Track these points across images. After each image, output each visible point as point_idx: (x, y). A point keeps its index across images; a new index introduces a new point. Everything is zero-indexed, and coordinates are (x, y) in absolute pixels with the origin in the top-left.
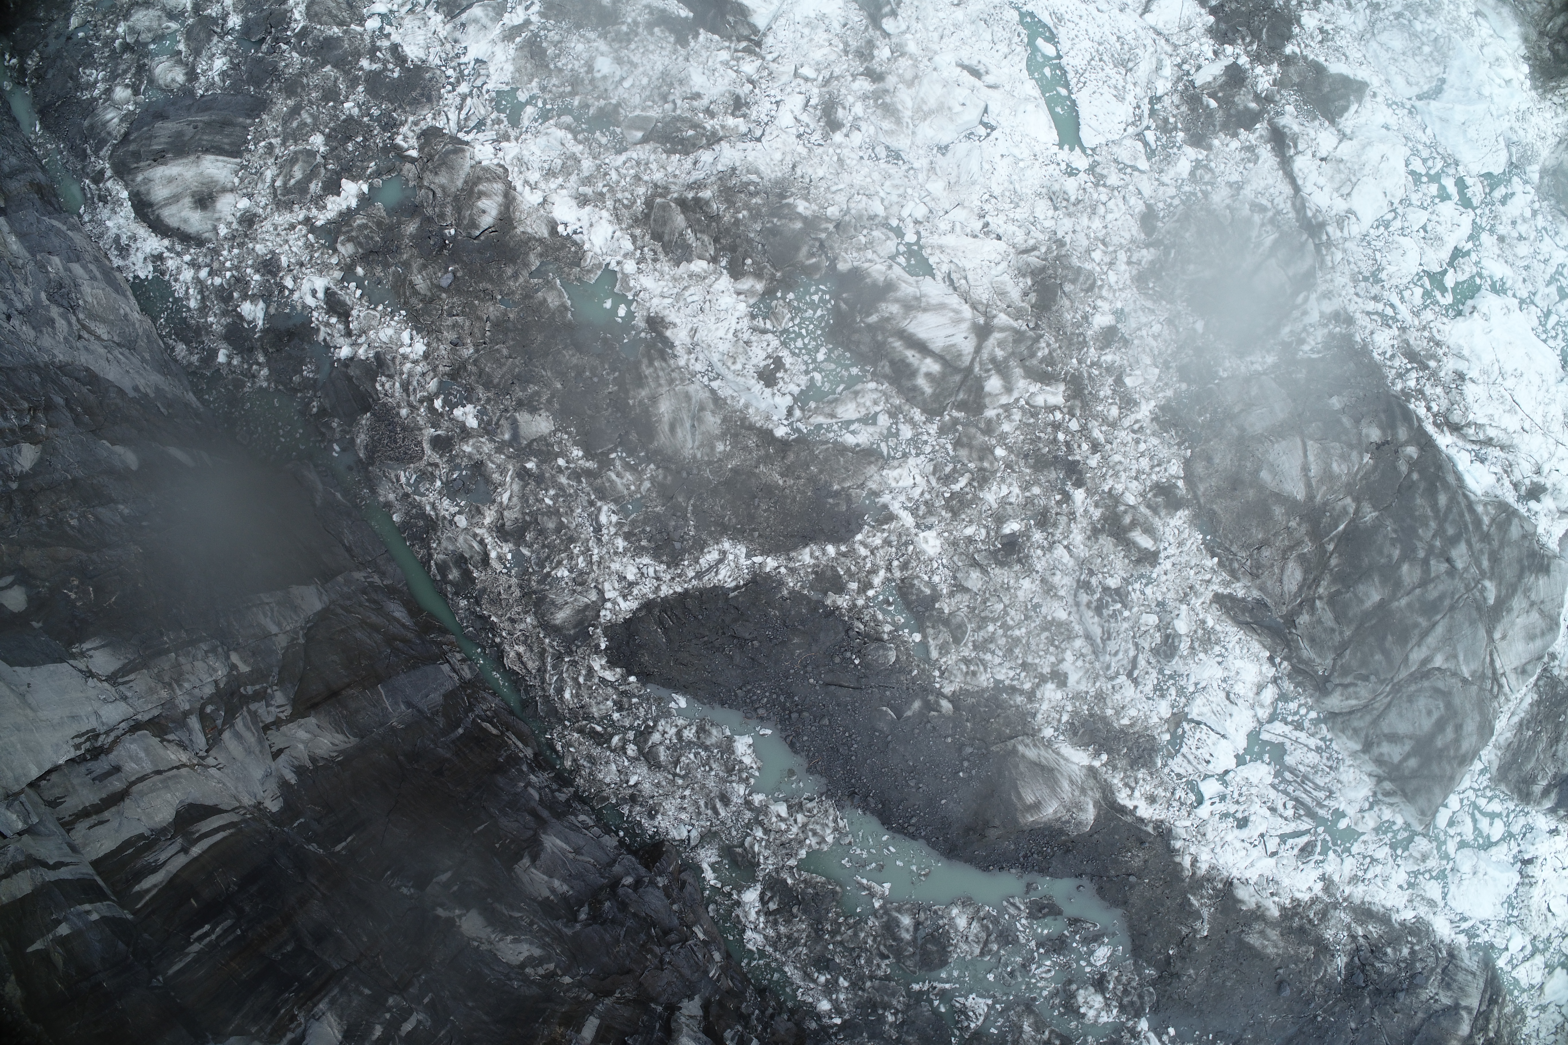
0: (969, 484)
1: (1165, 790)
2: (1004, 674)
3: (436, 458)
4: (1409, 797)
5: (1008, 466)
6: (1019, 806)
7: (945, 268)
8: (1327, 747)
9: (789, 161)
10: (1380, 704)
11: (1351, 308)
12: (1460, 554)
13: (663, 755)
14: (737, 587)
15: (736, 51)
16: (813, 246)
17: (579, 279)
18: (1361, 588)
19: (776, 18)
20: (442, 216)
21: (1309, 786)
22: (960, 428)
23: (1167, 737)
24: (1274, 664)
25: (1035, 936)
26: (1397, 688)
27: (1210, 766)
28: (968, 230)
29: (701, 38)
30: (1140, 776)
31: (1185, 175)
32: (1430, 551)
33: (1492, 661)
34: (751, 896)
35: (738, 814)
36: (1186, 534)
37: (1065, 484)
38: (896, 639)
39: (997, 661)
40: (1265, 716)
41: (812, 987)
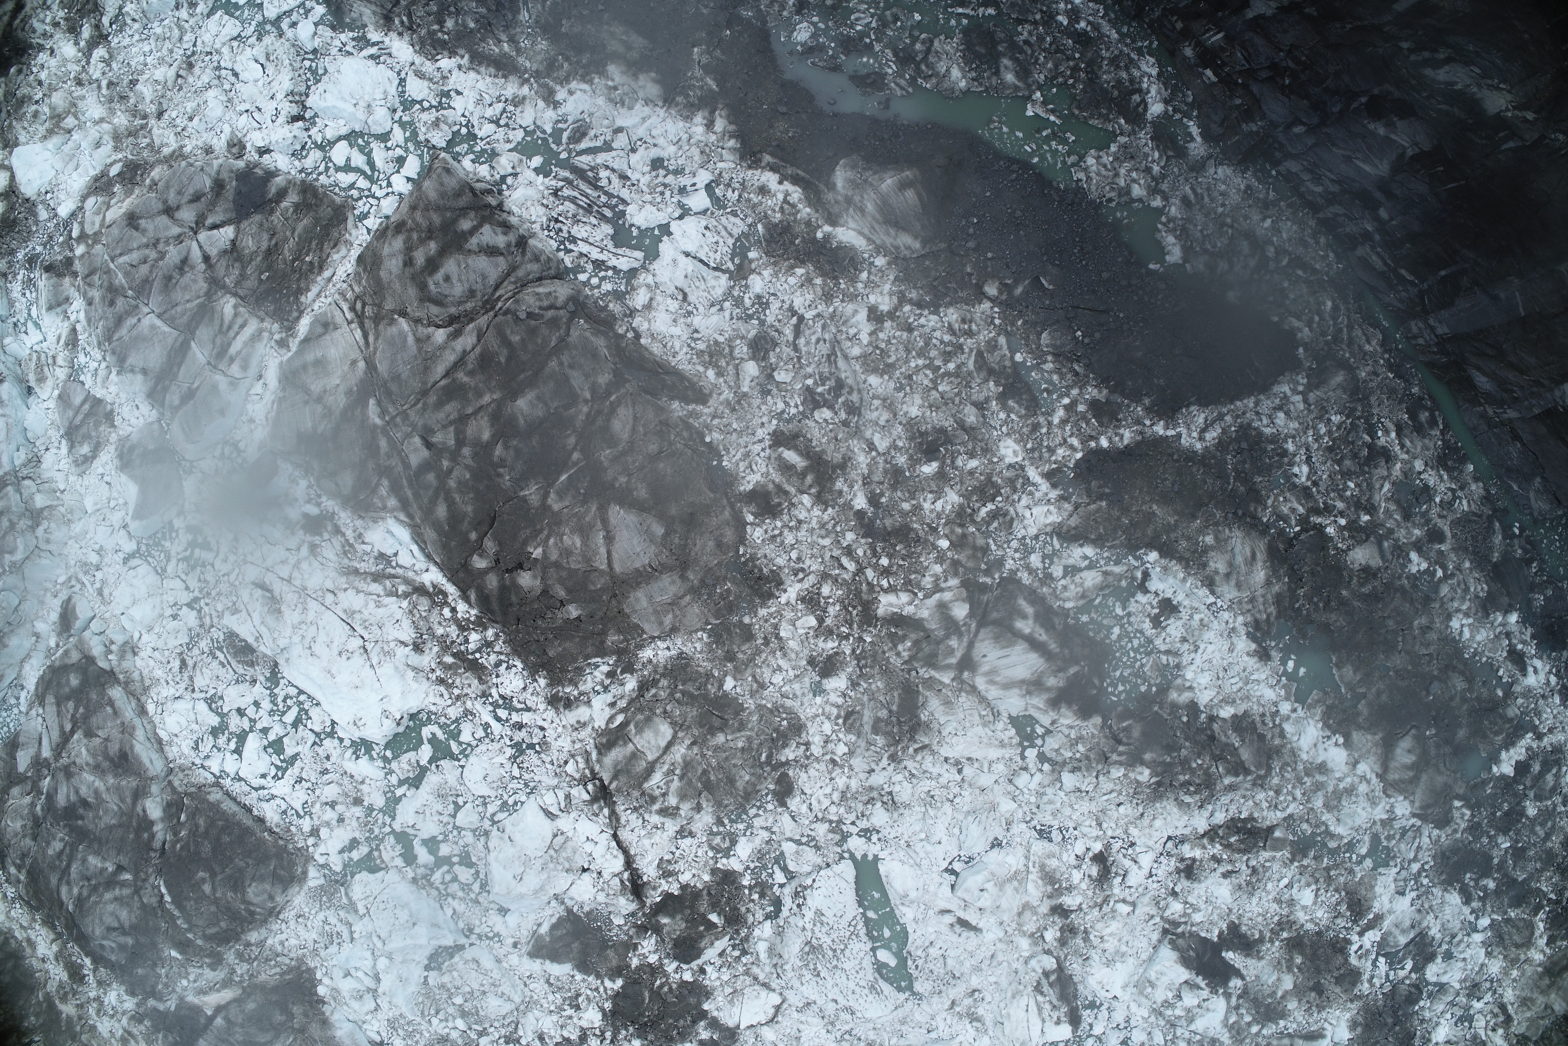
0: (975, 511)
1: (749, 200)
2: (930, 321)
3: (1440, 523)
5: (934, 530)
6: (920, 187)
7: (1000, 726)
8: (562, 243)
9: (1146, 821)
10: (507, 289)
11: (551, 714)
12: (416, 453)
13: (1245, 246)
14: (1188, 406)
15: (1186, 923)
16: (1129, 737)
17: (1326, 693)
18: (540, 412)
19: (1150, 959)
20: (1438, 746)
21: (583, 201)
22: (983, 566)
23: (752, 255)
24: (635, 331)
26: (489, 305)
27: (704, 223)
28: (976, 765)
29: (1216, 932)
30: (778, 215)
31: (742, 840)
32: (455, 456)
33: (365, 336)
34: (1156, 108)
35: (1174, 188)
36: (742, 466)
37: (875, 514)
38: (1039, 356)
39: (938, 334)
40: (643, 276)
41: (1091, 18)
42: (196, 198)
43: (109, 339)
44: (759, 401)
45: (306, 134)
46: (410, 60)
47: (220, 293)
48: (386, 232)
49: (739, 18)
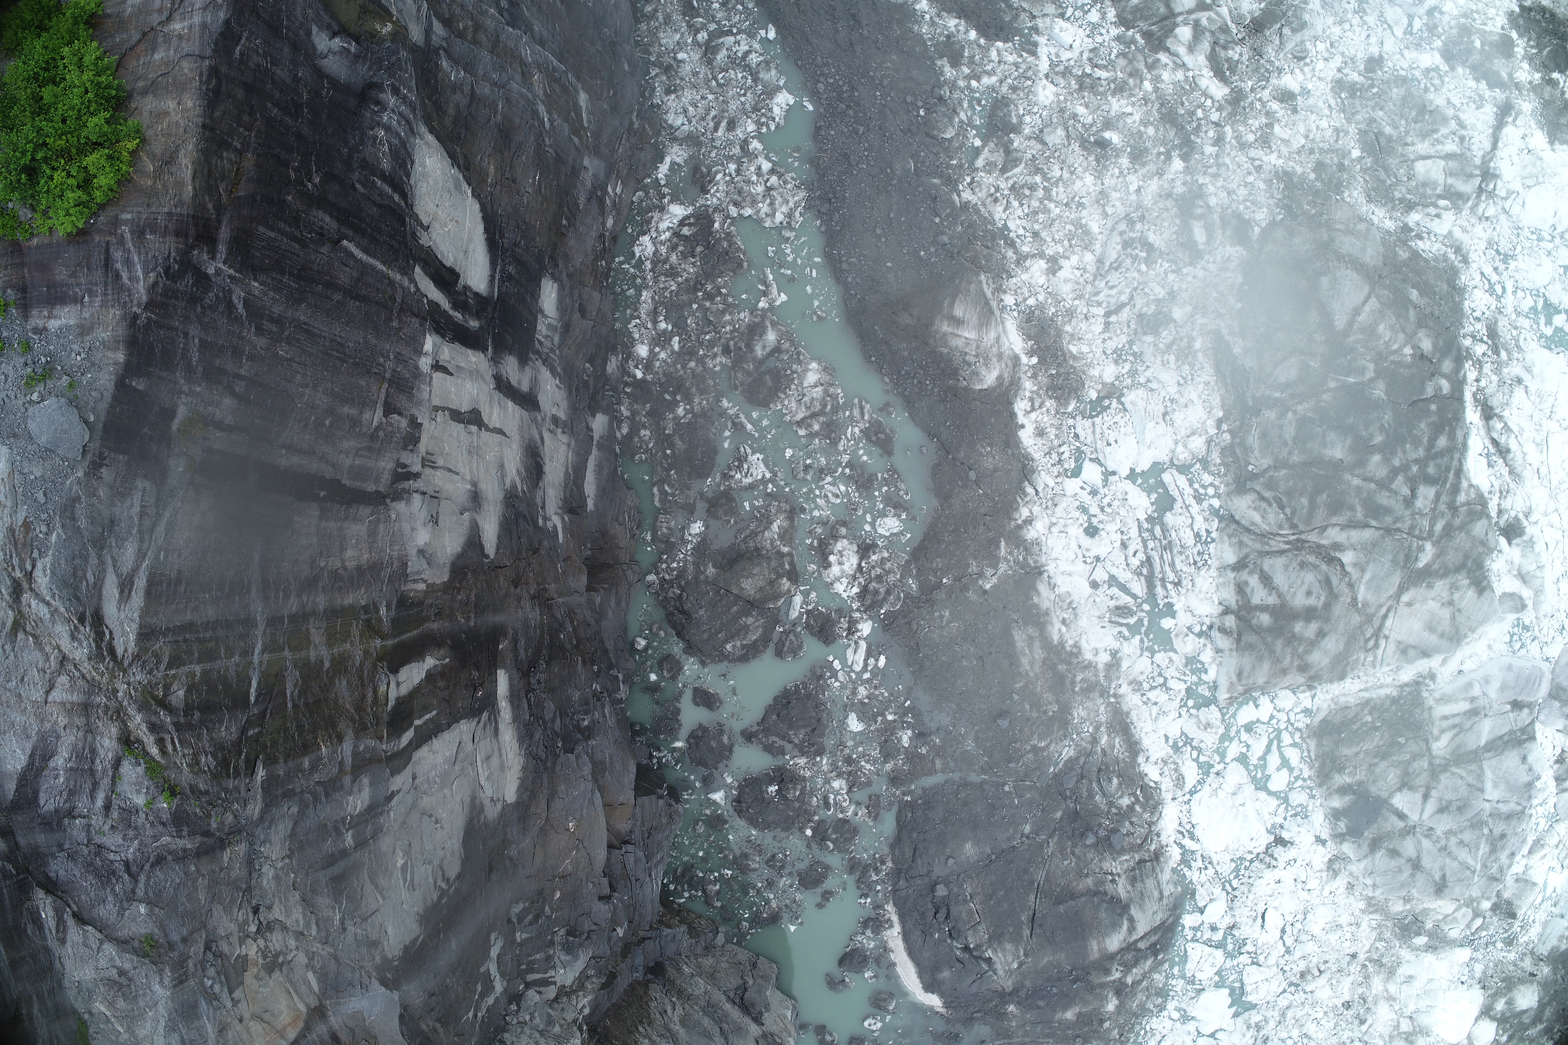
0: (1110, 81)
1: (1056, 436)
2: (1016, 226)
4: (1241, 644)
5: (1146, 101)
6: (945, 311)
8: (1206, 543)
10: (1277, 544)
11: (1472, 256)
12: (1426, 494)
13: (721, 55)
18: (1332, 436)
21: (1167, 556)
22: (1133, 47)
23: (1093, 395)
24: (1219, 427)
25: (854, 453)
26: (1299, 545)
27: (1108, 449)
30: (1048, 403)
31: (1422, 66)
32: (1405, 468)
33: (1385, 616)
34: (677, 211)
35: (731, 143)
36: (1232, 266)
37: (1174, 147)
38: (962, 129)
39: (1019, 212)
40: (1181, 457)
41: (649, 325)
42: (1394, 853)
43: (1523, 812)
44: (1183, 295)
45: (1286, 824)
46: (1173, 804)
47: (1438, 761)
48: (1311, 678)
49: (921, 587)
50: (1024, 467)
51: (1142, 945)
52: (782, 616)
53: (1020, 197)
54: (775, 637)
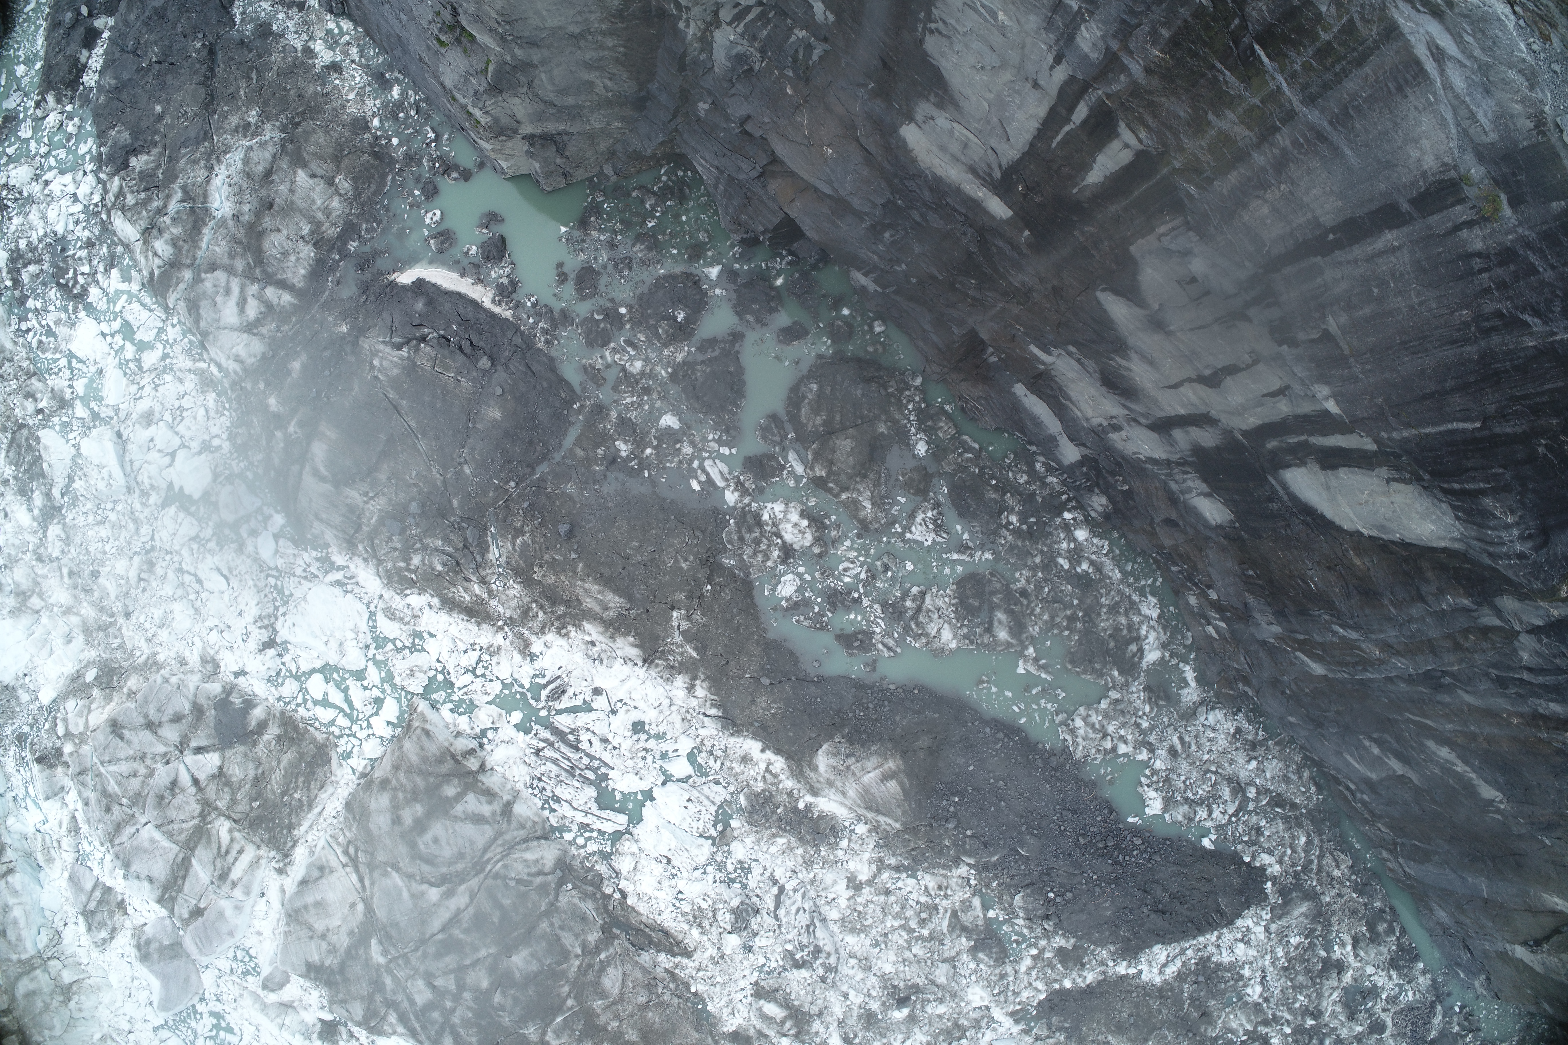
2: (908, 884)
4: (449, 756)
6: (902, 775)
10: (496, 851)
12: (422, 995)
18: (534, 967)
21: (566, 764)
23: (734, 823)
32: (457, 998)
33: (361, 880)
34: (1152, 656)
35: (1161, 740)
36: (726, 1012)
38: (1012, 913)
39: (914, 896)
40: (627, 844)
41: (1094, 557)
42: (177, 719)
43: (111, 841)
44: (741, 957)
45: (279, 661)
46: (378, 593)
47: (213, 815)
48: (371, 782)
49: (720, 566)
50: (734, 724)
51: (295, 468)
52: (798, 446)
53: (925, 907)
54: (788, 427)
